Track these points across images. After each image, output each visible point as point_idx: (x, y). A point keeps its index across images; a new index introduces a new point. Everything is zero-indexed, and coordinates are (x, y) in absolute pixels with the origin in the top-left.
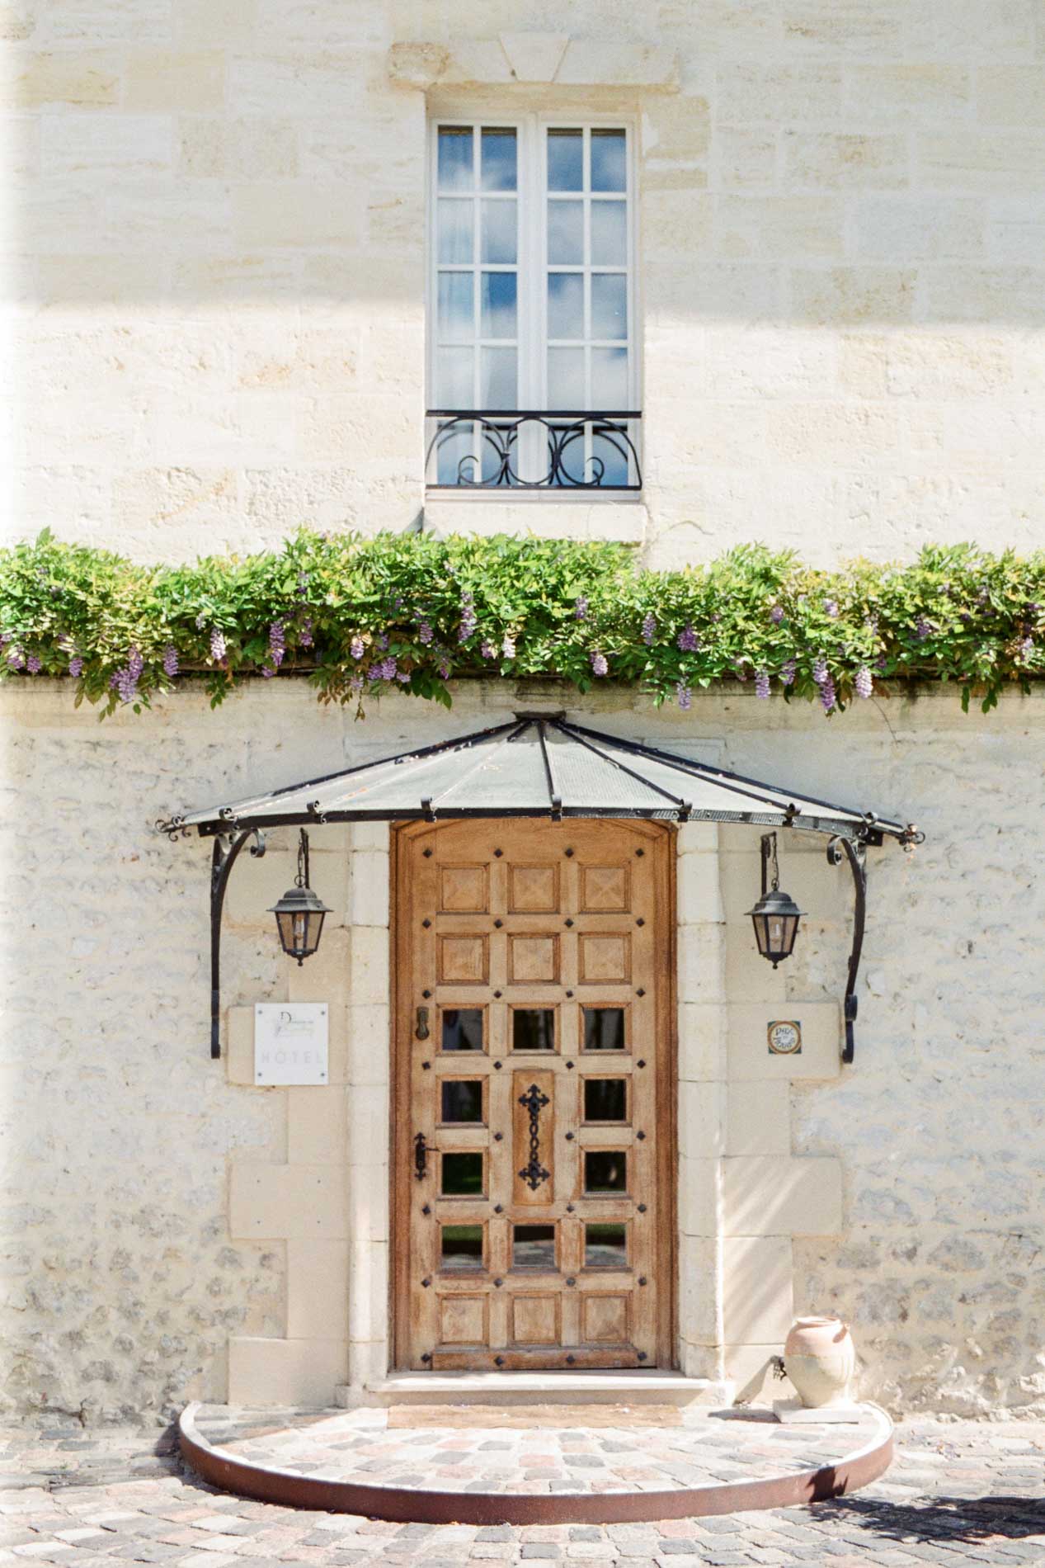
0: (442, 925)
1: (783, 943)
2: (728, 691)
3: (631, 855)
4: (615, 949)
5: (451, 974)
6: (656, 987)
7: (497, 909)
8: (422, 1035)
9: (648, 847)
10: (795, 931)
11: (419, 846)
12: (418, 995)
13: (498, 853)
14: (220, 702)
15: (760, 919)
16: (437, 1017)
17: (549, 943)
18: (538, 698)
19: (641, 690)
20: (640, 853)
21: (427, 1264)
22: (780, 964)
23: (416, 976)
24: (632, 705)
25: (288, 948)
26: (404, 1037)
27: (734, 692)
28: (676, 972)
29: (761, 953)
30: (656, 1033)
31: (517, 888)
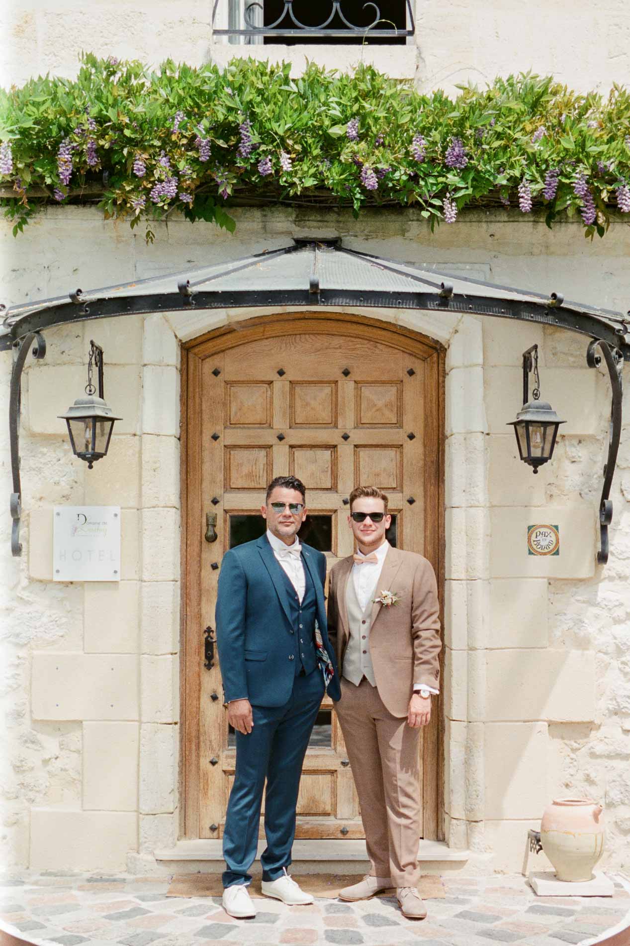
0: (230, 437)
1: (543, 449)
2: (493, 218)
3: (402, 374)
4: (386, 461)
5: (237, 482)
6: (425, 496)
7: (280, 424)
8: (212, 539)
9: (418, 366)
10: (554, 441)
11: (208, 367)
12: (208, 503)
13: (281, 373)
14: (21, 229)
15: (523, 427)
16: (225, 521)
17: (327, 454)
18: (315, 224)
19: (411, 217)
20: (411, 373)
21: (215, 745)
22: (540, 468)
23: (205, 484)
24: (403, 232)
25: (78, 451)
26: (195, 539)
27: (498, 219)
28: (443, 481)
29: (522, 458)
30: (425, 537)
31: (298, 403)
